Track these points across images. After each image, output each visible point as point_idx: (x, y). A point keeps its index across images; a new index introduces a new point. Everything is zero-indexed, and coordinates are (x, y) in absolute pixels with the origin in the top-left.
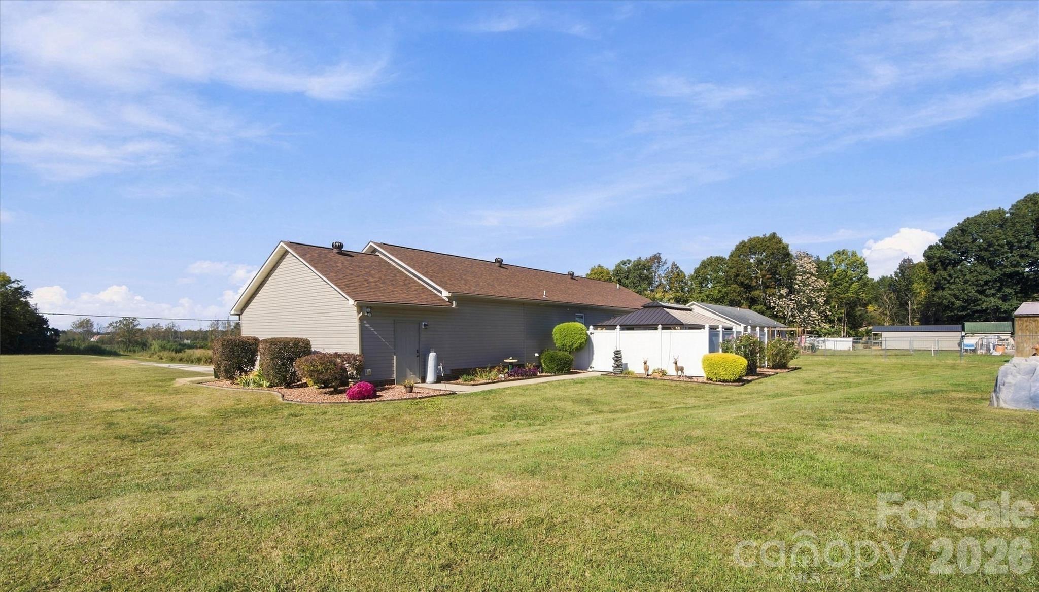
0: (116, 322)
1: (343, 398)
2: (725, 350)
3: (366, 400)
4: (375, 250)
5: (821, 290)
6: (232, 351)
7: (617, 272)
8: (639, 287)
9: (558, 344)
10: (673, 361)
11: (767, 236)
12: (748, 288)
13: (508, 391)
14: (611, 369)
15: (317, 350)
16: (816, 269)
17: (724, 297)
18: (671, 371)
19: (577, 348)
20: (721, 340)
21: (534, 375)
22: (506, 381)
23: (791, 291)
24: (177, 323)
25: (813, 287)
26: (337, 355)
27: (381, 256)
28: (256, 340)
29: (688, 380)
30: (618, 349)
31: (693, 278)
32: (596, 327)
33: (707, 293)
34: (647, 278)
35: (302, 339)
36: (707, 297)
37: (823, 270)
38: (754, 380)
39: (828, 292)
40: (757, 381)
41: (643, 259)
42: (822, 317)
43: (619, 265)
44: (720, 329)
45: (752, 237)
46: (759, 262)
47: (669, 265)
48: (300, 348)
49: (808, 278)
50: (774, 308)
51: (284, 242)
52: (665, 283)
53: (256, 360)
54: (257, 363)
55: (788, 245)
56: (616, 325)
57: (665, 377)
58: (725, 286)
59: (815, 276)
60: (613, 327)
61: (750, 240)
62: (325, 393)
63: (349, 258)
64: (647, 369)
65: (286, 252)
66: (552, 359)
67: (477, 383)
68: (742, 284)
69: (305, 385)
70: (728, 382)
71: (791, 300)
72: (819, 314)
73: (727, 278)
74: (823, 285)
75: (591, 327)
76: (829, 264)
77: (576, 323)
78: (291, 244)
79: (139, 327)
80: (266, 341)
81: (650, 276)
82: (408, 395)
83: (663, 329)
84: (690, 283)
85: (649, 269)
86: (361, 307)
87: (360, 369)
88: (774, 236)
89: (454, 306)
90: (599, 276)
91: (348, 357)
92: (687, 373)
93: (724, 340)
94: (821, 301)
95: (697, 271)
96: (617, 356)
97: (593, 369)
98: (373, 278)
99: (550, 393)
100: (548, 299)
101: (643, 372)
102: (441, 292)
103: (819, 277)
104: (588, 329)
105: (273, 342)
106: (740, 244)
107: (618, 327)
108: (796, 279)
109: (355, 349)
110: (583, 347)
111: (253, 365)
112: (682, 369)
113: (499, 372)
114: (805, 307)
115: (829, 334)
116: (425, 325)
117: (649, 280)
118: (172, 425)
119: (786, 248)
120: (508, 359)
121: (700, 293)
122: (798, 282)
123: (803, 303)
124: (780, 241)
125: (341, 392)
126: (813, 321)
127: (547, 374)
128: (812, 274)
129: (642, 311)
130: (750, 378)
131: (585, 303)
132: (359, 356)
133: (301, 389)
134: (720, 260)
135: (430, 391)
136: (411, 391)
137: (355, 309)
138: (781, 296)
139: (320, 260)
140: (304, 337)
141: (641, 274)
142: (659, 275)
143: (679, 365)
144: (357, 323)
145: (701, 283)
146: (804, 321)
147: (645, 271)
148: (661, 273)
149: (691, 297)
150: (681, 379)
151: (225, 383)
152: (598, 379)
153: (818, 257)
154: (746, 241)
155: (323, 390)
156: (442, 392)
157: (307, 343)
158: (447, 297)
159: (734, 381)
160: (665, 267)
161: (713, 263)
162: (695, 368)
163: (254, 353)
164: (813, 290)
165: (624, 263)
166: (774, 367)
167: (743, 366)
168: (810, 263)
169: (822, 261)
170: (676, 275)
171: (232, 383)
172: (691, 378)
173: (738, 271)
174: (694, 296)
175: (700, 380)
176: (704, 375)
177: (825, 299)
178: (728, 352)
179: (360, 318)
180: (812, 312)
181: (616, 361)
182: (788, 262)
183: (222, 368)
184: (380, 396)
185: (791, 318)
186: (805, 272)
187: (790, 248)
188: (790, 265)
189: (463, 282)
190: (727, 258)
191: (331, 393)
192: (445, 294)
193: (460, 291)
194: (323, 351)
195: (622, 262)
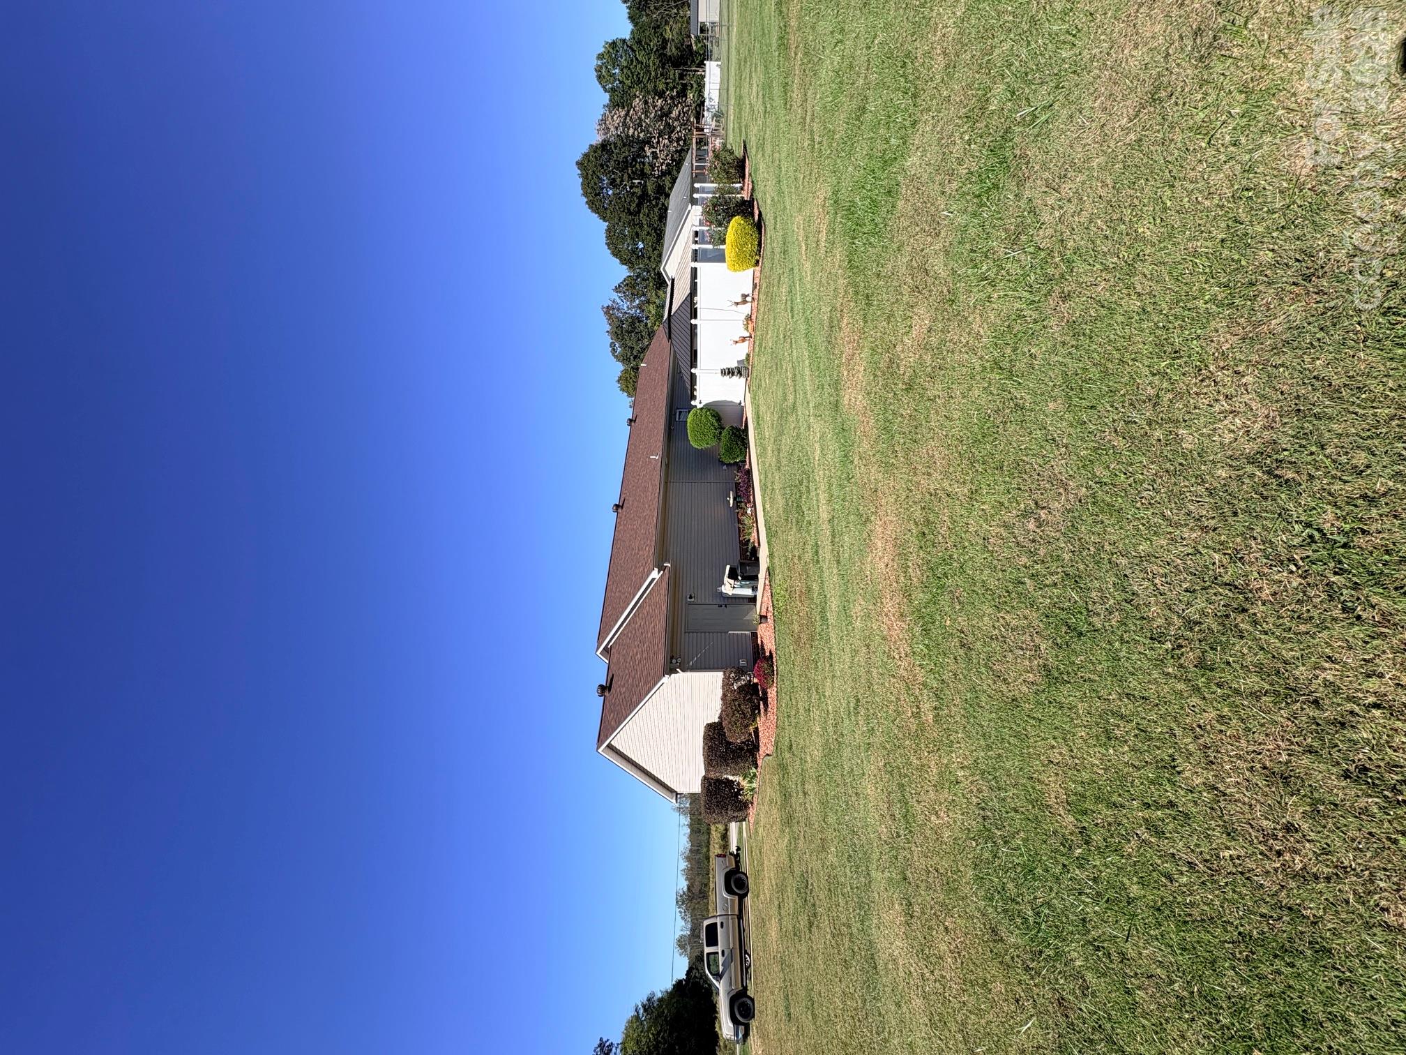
0: (680, 912)
1: (772, 693)
2: (723, 242)
3: (775, 668)
4: (606, 649)
5: (646, 102)
6: (718, 804)
7: (624, 359)
8: (643, 334)
9: (713, 443)
10: (734, 307)
11: (579, 172)
12: (644, 197)
13: (768, 506)
14: (743, 380)
15: (718, 715)
16: (620, 110)
17: (656, 229)
18: (746, 309)
19: (717, 421)
20: (710, 247)
21: (749, 473)
22: (754, 506)
23: (648, 142)
24: (681, 849)
25: (642, 114)
26: (724, 697)
27: (611, 644)
28: (705, 778)
29: (757, 290)
30: (720, 372)
31: (631, 268)
32: (693, 397)
33: (650, 249)
34: (633, 323)
35: (705, 732)
36: (654, 249)
37: (620, 100)
38: (758, 208)
39: (648, 92)
40: (760, 203)
41: (608, 328)
42: (679, 103)
43: (616, 357)
44: (697, 247)
45: (582, 192)
46: (613, 183)
47: (615, 296)
48: (714, 734)
49: (631, 120)
50: (668, 165)
51: (598, 748)
52: (637, 302)
53: (727, 779)
54: (731, 778)
55: (591, 146)
56: (691, 373)
57: (754, 317)
58: (641, 226)
59: (628, 111)
60: (693, 378)
61: (585, 194)
62: (766, 710)
63: (615, 678)
64: (743, 339)
65: (610, 747)
66: (729, 451)
67: (756, 540)
68: (639, 205)
69: (756, 731)
70: (761, 240)
71: (658, 142)
72: (676, 105)
73: (631, 224)
74: (640, 100)
75: (693, 403)
76: (613, 90)
77: (689, 420)
78: (600, 741)
79: (685, 889)
80: (707, 770)
81: (630, 320)
82: (770, 620)
83: (696, 317)
84: (638, 271)
85: (621, 321)
86: (672, 671)
87: (740, 671)
88: (579, 164)
89: (669, 565)
90: (629, 382)
91: (726, 685)
92: (748, 290)
93: (710, 243)
94: (660, 103)
95: (624, 261)
96: (729, 372)
97: (742, 402)
98: (637, 653)
99: (770, 459)
100: (660, 453)
101: (746, 343)
102: (653, 579)
103: (630, 106)
104: (696, 406)
105: (709, 763)
106: (590, 208)
107: (693, 371)
108: (633, 136)
109: (718, 677)
110: (717, 413)
111: (732, 782)
112: (745, 296)
113: (745, 513)
114: (668, 124)
115: (700, 91)
116: (691, 598)
117: (635, 320)
118: (797, 872)
119: (594, 149)
120: (729, 501)
121: (649, 258)
122: (636, 133)
123: (662, 127)
124: (586, 156)
125: (765, 693)
126: (684, 113)
127: (747, 457)
128: (627, 114)
129: (674, 342)
130: (756, 212)
131: (664, 409)
132: (725, 674)
133: (760, 734)
134: (610, 233)
135: (765, 595)
136: (766, 617)
137: (673, 675)
138: (655, 155)
139: (617, 711)
140: (702, 730)
141: (627, 331)
142: (629, 309)
143: (739, 300)
144: (689, 674)
145: (638, 257)
146: (685, 124)
147: (624, 326)
148: (625, 306)
149: (654, 269)
150: (756, 297)
151: (752, 812)
152: (754, 398)
153: (604, 106)
154: (586, 200)
155: (762, 711)
156: (767, 582)
157: (710, 727)
158: (659, 572)
159: (760, 233)
160: (619, 301)
161: (614, 242)
162: (744, 279)
163: (718, 781)
164: (646, 112)
165: (614, 351)
166: (743, 177)
167: (742, 222)
168: (612, 117)
169: (611, 100)
170: (628, 288)
171: (752, 803)
172: (755, 286)
173: (623, 211)
174: (653, 267)
175: (757, 274)
176: (751, 270)
177: (657, 98)
178: (725, 239)
179: (683, 671)
180: (673, 115)
181: (733, 374)
182: (612, 146)
183: (736, 814)
184: (770, 652)
185: (681, 143)
186: (625, 124)
187: (594, 143)
188: (615, 144)
189: (641, 553)
190: (607, 224)
191: (766, 705)
192: (655, 574)
193: (652, 558)
194: (720, 711)
195: (613, 354)
